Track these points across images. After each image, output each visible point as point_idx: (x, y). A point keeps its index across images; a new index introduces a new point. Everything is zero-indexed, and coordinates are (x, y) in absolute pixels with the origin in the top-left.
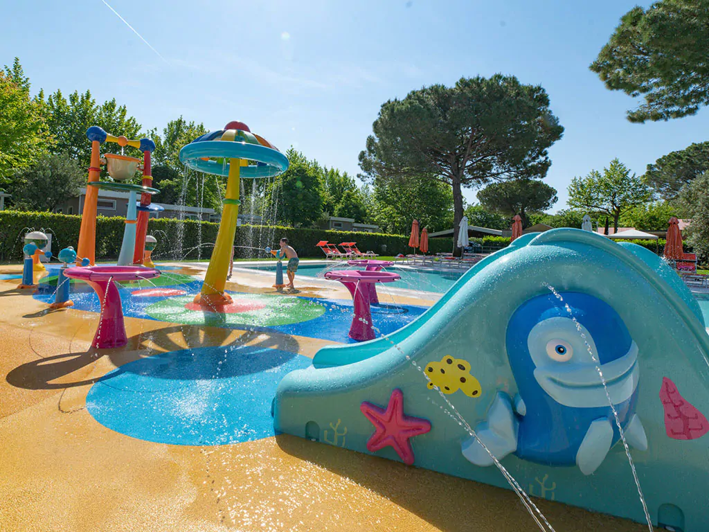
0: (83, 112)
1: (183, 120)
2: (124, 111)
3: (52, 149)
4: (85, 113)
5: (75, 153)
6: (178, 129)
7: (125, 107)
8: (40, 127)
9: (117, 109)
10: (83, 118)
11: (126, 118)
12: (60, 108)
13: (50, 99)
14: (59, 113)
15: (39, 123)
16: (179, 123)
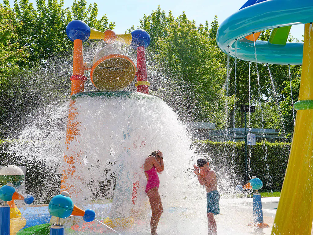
0: (51, 16)
1: (161, 11)
2: (94, 10)
3: (21, 64)
4: (54, 16)
5: (45, 66)
6: (157, 24)
7: (95, 5)
8: (9, 37)
9: (87, 7)
10: (51, 23)
11: (99, 18)
12: (26, 14)
13: (16, 5)
14: (26, 20)
15: (7, 33)
16: (158, 15)
